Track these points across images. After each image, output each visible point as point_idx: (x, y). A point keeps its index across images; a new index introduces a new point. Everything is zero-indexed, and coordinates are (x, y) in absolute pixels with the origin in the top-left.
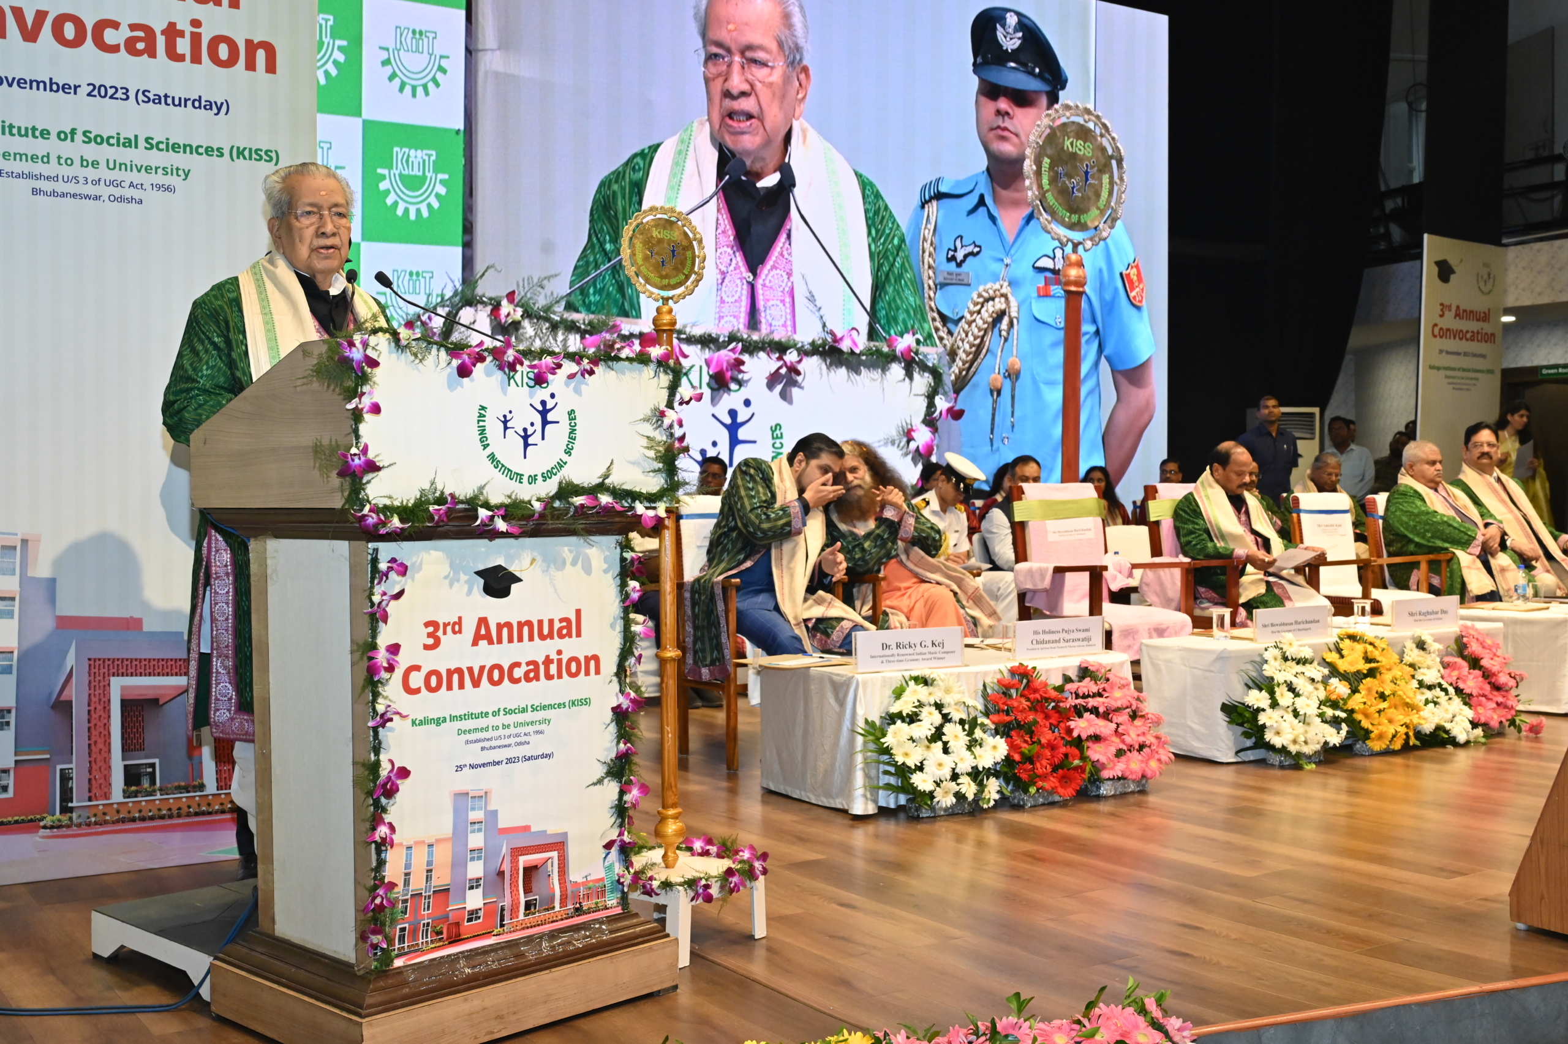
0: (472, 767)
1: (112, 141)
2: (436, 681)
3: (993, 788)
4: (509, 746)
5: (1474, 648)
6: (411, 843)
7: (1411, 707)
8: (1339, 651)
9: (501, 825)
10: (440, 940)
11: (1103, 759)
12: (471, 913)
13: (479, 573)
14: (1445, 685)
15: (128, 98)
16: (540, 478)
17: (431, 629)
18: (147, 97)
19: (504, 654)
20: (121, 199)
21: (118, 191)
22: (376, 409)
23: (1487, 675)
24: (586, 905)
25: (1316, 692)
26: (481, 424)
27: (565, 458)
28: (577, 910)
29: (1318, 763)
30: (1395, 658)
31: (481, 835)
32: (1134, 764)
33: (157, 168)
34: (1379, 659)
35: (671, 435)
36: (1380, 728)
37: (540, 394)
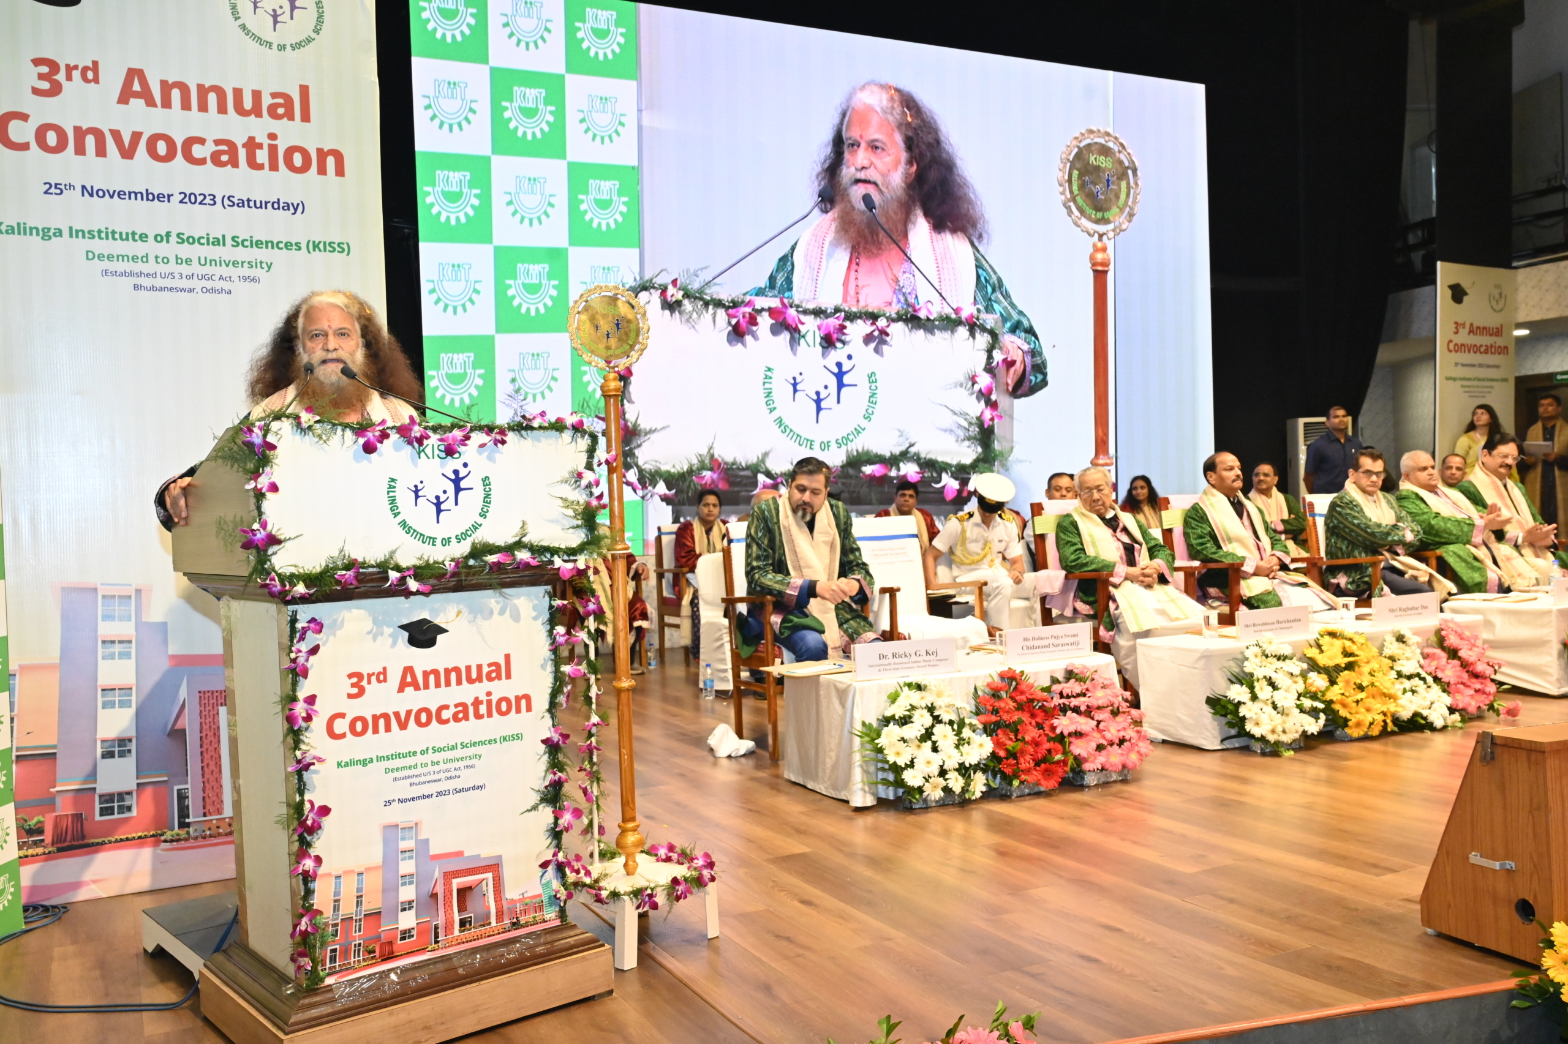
0: (401, 801)
1: (202, 241)
2: (360, 727)
3: (979, 783)
4: (439, 780)
5: (1452, 640)
6: (339, 873)
7: (1391, 697)
8: (1319, 646)
9: (432, 853)
10: (373, 958)
11: (1084, 754)
12: (404, 932)
13: (403, 627)
14: (1423, 674)
15: (215, 203)
16: (454, 540)
17: (355, 680)
18: (231, 202)
19: (431, 698)
20: (212, 291)
21: (209, 284)
22: (274, 488)
23: (1465, 665)
24: (522, 921)
25: (1294, 686)
26: (391, 494)
27: (480, 521)
28: (514, 924)
29: (1295, 750)
30: (1375, 651)
31: (413, 862)
32: (1114, 757)
33: (243, 263)
34: (1357, 653)
35: (591, 494)
36: (1358, 716)
37: (454, 464)
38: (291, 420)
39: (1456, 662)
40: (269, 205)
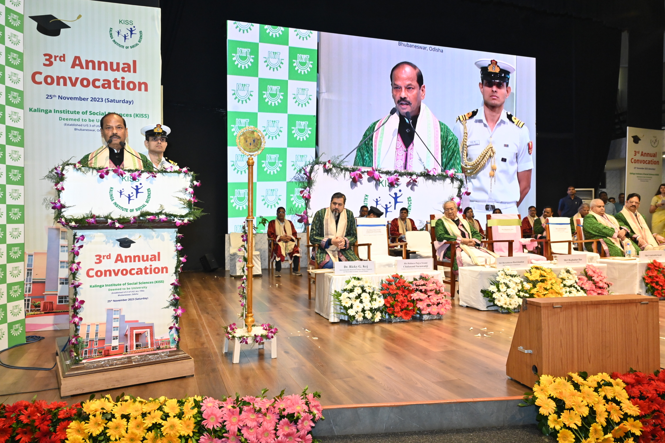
0: (114, 301)
2: (99, 274)
3: (378, 317)
4: (130, 295)
5: (590, 273)
6: (89, 324)
7: (559, 293)
8: (530, 272)
9: (126, 320)
10: (101, 355)
11: (421, 307)
12: (113, 347)
13: (118, 240)
14: (576, 286)
16: (135, 210)
17: (98, 257)
19: (128, 266)
22: (63, 188)
23: (595, 283)
24: (161, 347)
25: (517, 287)
26: (111, 193)
27: (146, 204)
28: (158, 348)
29: (516, 312)
30: (555, 275)
31: (118, 323)
32: (434, 309)
34: (546, 276)
37: (135, 183)
38: (73, 166)
39: (590, 281)
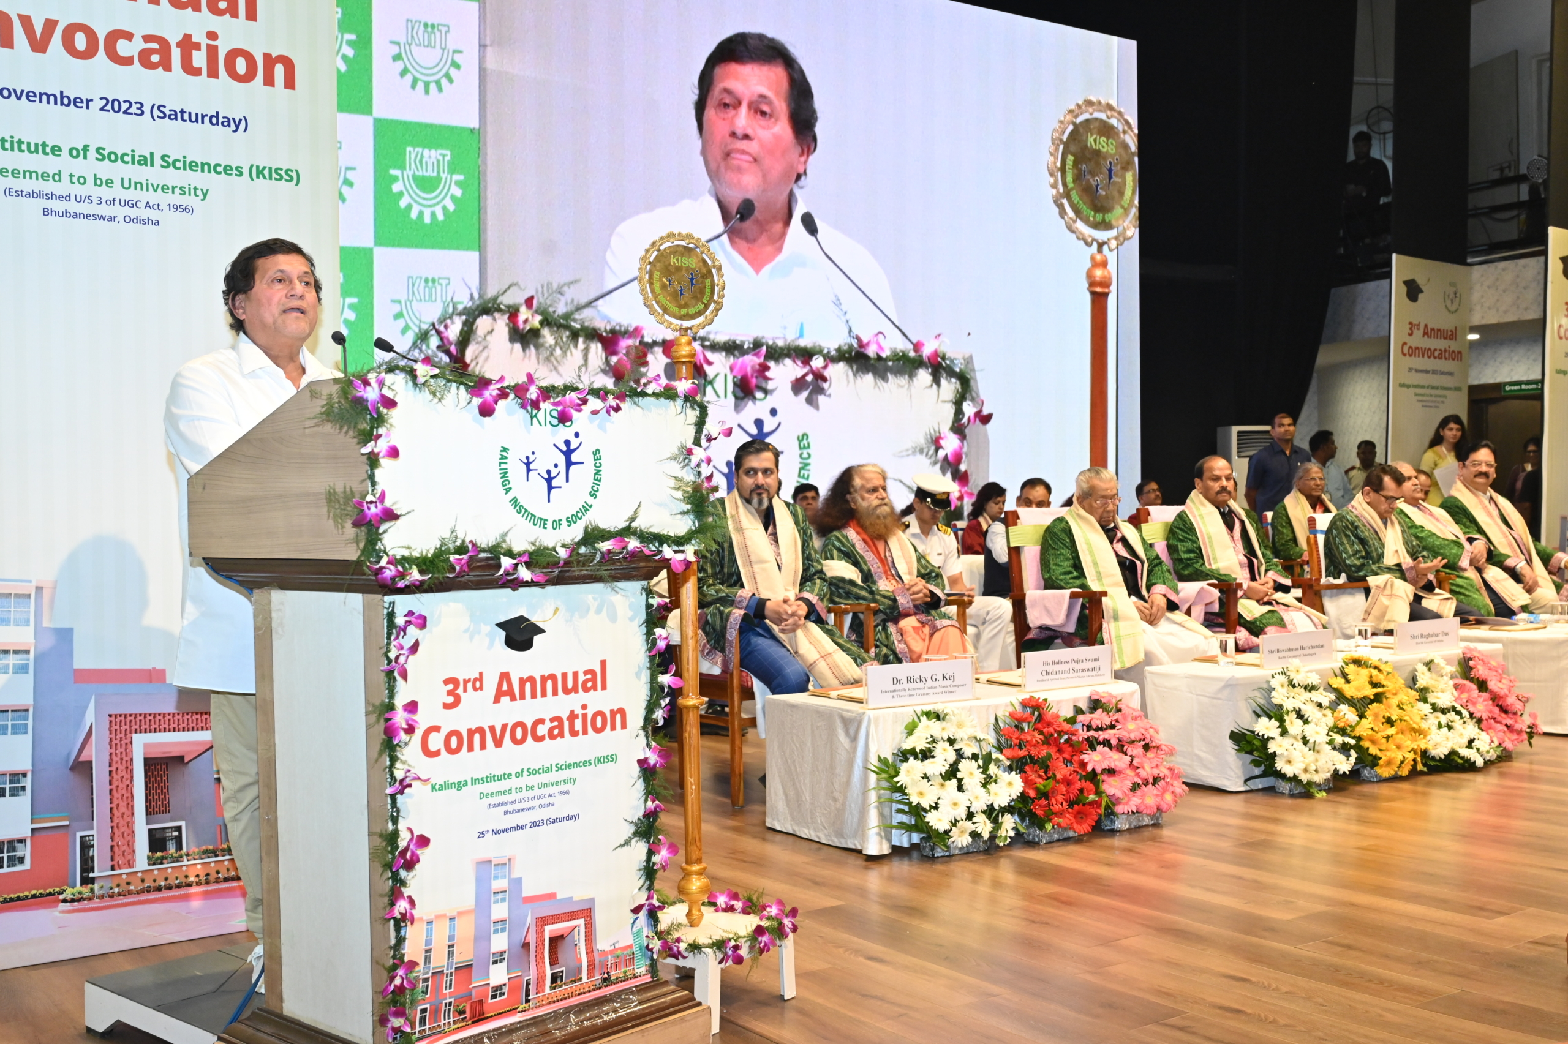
0: (495, 832)
1: (126, 159)
2: (454, 743)
3: (1008, 825)
4: (533, 808)
5: (1480, 671)
6: (431, 917)
8: (1345, 676)
9: (525, 894)
10: (463, 1019)
11: (1119, 794)
12: (495, 989)
13: (501, 625)
15: (142, 113)
16: (564, 523)
17: (451, 687)
18: (162, 113)
19: (527, 710)
20: (138, 220)
21: (132, 212)
22: (394, 453)
23: (1495, 698)
24: (614, 975)
25: (1324, 719)
26: (503, 466)
27: (590, 501)
28: (604, 981)
29: (1328, 791)
31: (505, 905)
32: (1149, 797)
33: (174, 188)
34: (1384, 682)
35: (699, 474)
36: (1388, 754)
37: (565, 433)
38: (405, 374)
39: (1485, 695)
40: (207, 119)
